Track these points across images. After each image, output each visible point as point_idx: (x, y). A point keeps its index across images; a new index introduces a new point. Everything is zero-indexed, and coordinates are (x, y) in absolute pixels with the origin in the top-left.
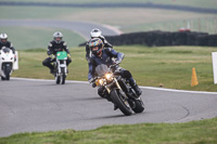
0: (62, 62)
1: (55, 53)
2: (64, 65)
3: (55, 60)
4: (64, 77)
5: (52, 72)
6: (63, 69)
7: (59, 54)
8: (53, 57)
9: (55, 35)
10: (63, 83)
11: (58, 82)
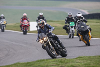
0: (72, 27)
1: (69, 23)
2: (73, 29)
3: (69, 26)
4: (73, 35)
5: (67, 32)
6: (72, 31)
7: (71, 23)
8: (68, 24)
9: (68, 14)
10: (73, 37)
11: (70, 37)
